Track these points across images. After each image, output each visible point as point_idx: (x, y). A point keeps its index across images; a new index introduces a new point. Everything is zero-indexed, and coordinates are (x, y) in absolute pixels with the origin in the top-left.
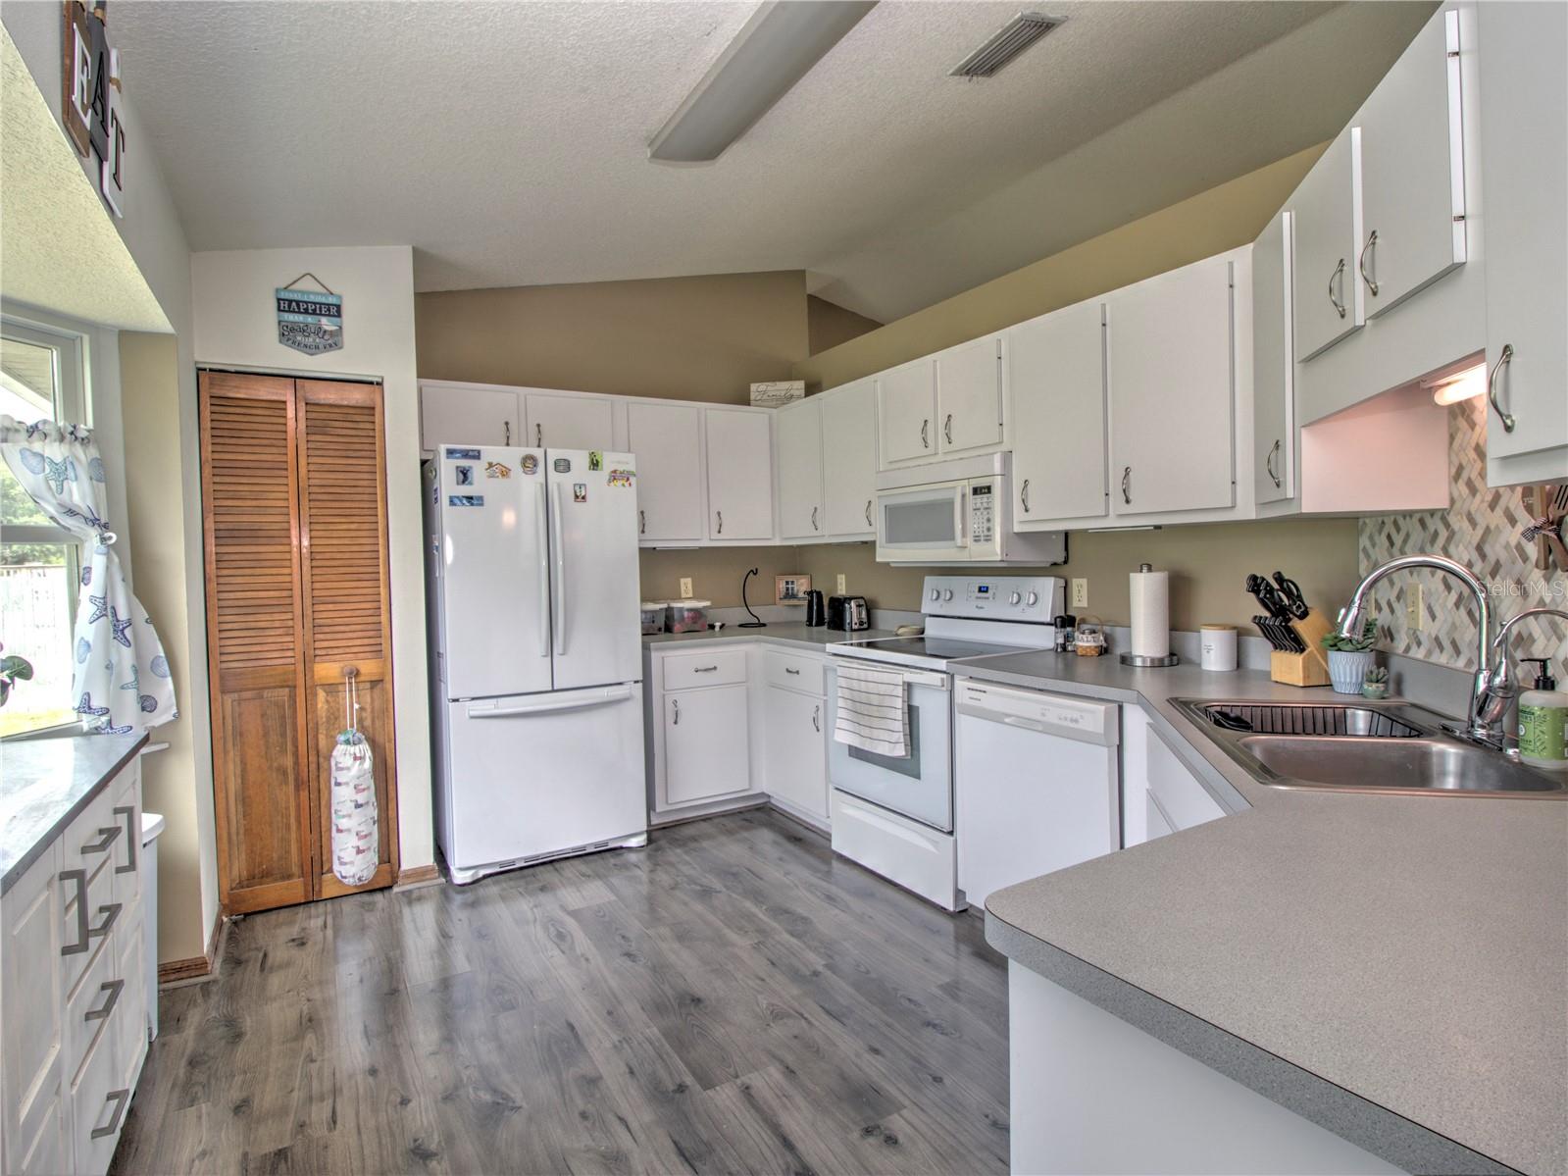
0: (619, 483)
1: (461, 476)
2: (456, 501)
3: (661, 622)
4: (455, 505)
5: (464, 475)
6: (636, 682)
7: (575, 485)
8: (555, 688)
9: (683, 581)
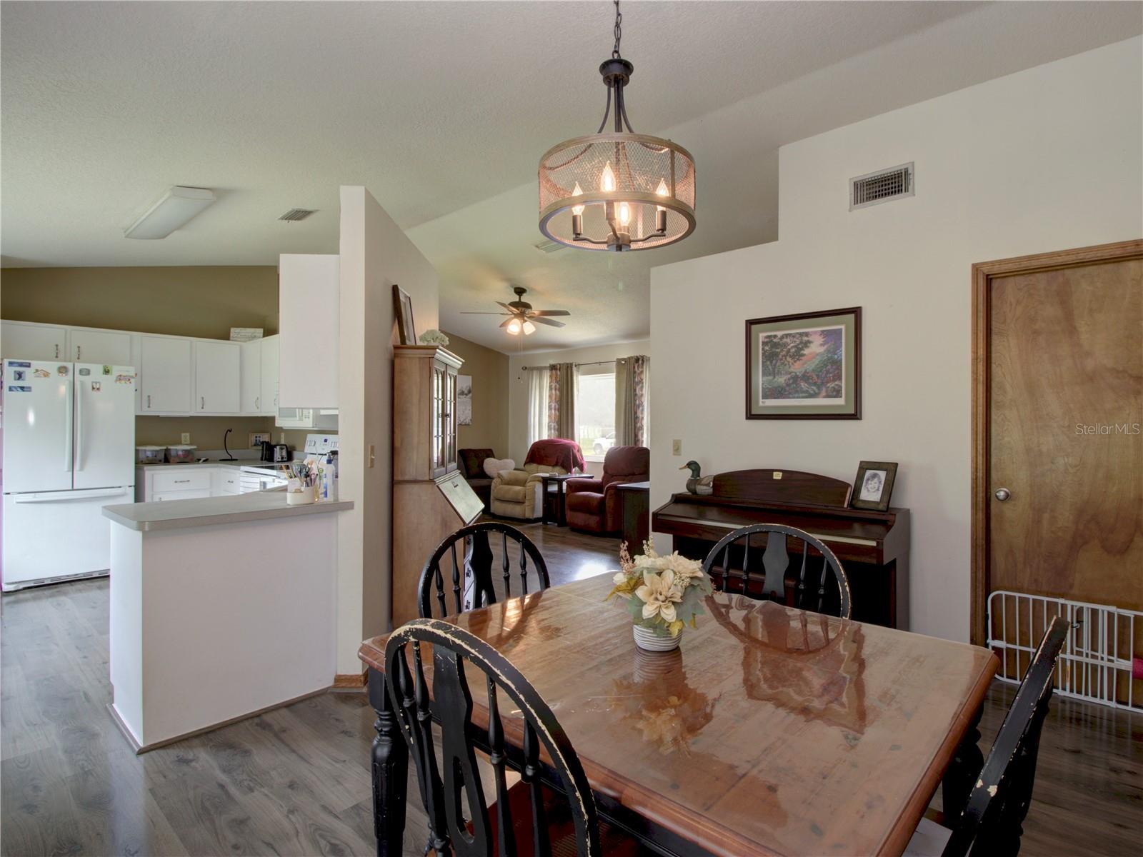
0: (123, 382)
1: (17, 376)
2: (13, 389)
3: (162, 456)
4: (12, 391)
5: (20, 376)
6: (130, 486)
7: (93, 382)
8: (75, 488)
9: (183, 435)
